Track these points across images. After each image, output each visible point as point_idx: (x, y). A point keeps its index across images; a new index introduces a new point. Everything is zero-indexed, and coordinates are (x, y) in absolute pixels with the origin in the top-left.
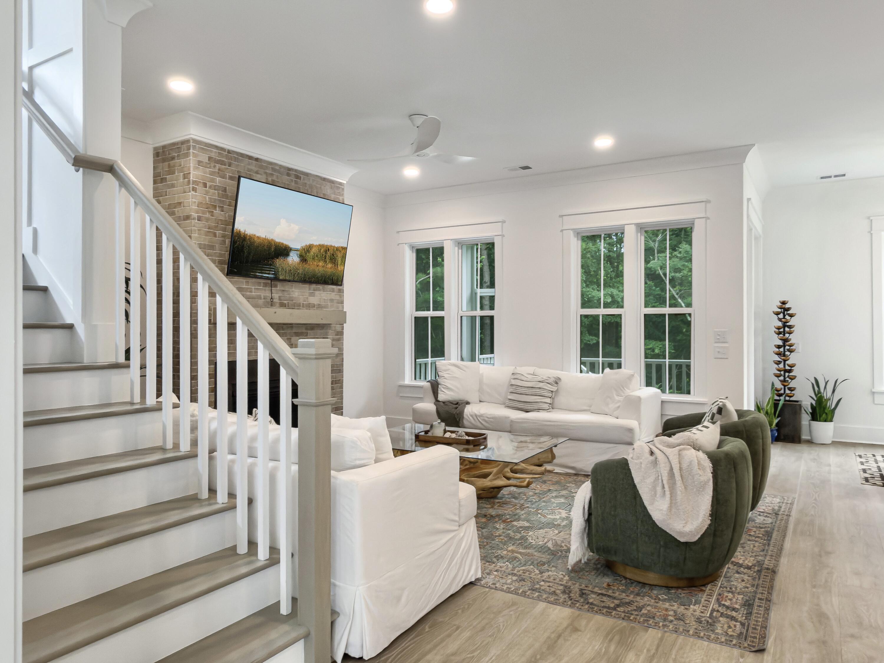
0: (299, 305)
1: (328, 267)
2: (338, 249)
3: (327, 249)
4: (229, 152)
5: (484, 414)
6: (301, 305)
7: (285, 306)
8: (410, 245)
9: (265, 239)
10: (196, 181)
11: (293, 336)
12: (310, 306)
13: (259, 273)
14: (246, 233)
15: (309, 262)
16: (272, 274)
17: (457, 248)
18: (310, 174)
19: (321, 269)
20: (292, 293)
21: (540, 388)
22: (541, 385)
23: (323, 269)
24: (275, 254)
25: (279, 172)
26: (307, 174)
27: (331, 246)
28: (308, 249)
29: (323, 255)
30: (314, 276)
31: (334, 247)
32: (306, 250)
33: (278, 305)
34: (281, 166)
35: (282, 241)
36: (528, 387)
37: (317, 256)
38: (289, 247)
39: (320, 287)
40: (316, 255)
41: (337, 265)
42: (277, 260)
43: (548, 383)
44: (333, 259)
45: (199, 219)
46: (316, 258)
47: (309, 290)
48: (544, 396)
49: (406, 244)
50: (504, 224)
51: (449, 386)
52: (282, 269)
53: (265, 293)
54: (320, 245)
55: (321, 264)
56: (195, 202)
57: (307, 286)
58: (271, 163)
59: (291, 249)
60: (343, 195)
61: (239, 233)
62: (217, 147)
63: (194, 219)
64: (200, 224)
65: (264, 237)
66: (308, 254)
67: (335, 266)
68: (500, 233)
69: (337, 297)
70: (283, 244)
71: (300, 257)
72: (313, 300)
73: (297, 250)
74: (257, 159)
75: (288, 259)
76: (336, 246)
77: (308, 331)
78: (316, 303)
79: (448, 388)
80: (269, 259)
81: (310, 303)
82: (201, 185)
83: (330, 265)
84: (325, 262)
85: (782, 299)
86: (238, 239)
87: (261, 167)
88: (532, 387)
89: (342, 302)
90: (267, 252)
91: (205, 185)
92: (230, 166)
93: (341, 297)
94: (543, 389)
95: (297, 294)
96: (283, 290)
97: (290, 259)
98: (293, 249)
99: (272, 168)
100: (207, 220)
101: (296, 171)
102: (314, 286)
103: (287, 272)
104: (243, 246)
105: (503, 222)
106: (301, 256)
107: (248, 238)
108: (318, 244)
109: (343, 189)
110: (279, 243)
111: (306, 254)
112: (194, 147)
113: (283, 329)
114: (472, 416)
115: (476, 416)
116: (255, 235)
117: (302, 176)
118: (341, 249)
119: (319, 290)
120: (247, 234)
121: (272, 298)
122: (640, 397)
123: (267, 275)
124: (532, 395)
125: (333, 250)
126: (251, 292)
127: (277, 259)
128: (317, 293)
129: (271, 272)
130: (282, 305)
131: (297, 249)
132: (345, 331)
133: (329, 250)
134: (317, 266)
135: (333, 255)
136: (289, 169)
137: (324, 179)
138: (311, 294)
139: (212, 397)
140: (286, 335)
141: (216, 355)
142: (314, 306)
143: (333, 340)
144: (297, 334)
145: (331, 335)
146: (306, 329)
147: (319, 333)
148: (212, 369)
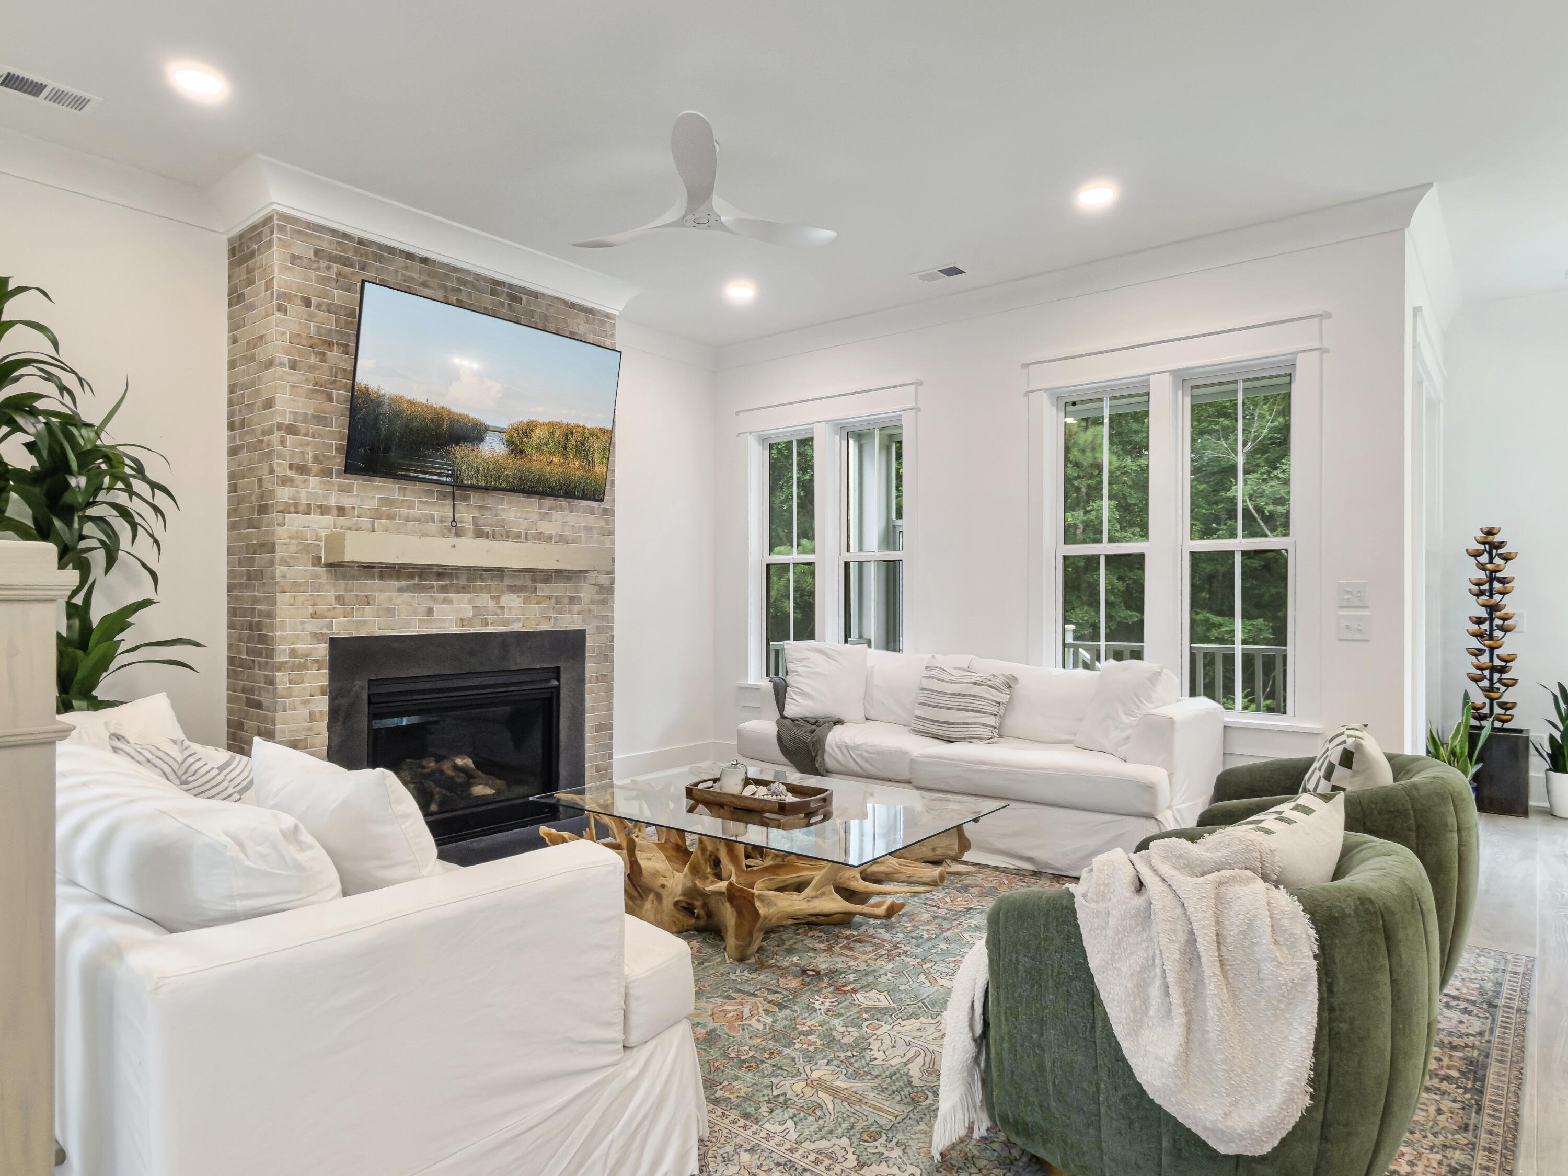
0: (518, 535)
1: (572, 466)
2: (592, 432)
3: (569, 432)
4: (361, 242)
5: (861, 745)
6: (523, 535)
7: (487, 538)
8: (760, 436)
9: (427, 406)
10: (285, 293)
11: (504, 593)
12: (540, 538)
13: (417, 472)
14: (382, 392)
15: (528, 456)
16: (447, 475)
17: (838, 438)
18: (542, 294)
19: (558, 471)
20: (501, 513)
21: (974, 696)
22: (976, 690)
23: (561, 470)
24: (451, 436)
25: (474, 287)
26: (535, 295)
27: (577, 426)
28: (527, 429)
29: (559, 443)
30: (542, 481)
31: (584, 428)
32: (520, 432)
33: (471, 533)
34: (478, 276)
35: (465, 412)
36: (951, 694)
37: (547, 444)
38: (482, 424)
39: (564, 503)
40: (543, 442)
41: (593, 463)
42: (457, 449)
43: (990, 686)
44: (582, 450)
45: (293, 365)
46: (545, 448)
47: (540, 508)
48: (983, 713)
49: (750, 433)
50: (920, 388)
51: (806, 689)
52: (469, 466)
53: (443, 510)
54: (551, 423)
55: (557, 459)
56: (283, 333)
57: (535, 501)
58: (456, 269)
59: (487, 429)
60: (612, 335)
61: (366, 392)
62: (334, 232)
63: (281, 365)
64: (297, 376)
65: (424, 402)
66: (525, 440)
67: (588, 464)
68: (912, 405)
69: (602, 524)
70: (468, 417)
71: (508, 445)
72: (546, 527)
73: (500, 431)
74: (424, 260)
75: (481, 447)
76: (589, 426)
77: (538, 585)
78: (554, 534)
79: (803, 694)
80: (438, 445)
81: (541, 533)
82: (298, 301)
83: (576, 464)
84: (566, 456)
85: (1487, 526)
86: (363, 402)
87: (433, 274)
88: (960, 695)
89: (611, 533)
90: (433, 433)
91: (307, 302)
92: (363, 268)
93: (607, 522)
94: (981, 697)
95: (512, 515)
96: (481, 507)
97: (486, 448)
98: (491, 429)
99: (459, 279)
100: (312, 368)
101: (511, 286)
102: (549, 502)
103: (481, 473)
104: (377, 418)
105: (918, 384)
106: (510, 443)
107: (387, 402)
108: (547, 421)
109: (613, 326)
110: (460, 415)
111: (522, 439)
112: (282, 229)
114: (839, 748)
115: (847, 747)
116: (402, 397)
117: (524, 297)
118: (599, 433)
119: (562, 509)
120: (384, 395)
121: (454, 520)
122: (1171, 718)
123: (436, 477)
124: (958, 709)
125: (583, 433)
126: (409, 508)
127: (456, 445)
128: (557, 515)
129: (443, 472)
130: (480, 534)
131: (501, 428)
132: (617, 586)
133: (572, 433)
134: (549, 463)
135: (582, 443)
136: (496, 283)
137: (573, 306)
138: (544, 516)
139: (322, 704)
140: (488, 590)
141: (331, 624)
142: (550, 538)
143: (592, 602)
144: (513, 589)
145: (587, 593)
146: (534, 580)
147: (560, 589)
148: (322, 650)
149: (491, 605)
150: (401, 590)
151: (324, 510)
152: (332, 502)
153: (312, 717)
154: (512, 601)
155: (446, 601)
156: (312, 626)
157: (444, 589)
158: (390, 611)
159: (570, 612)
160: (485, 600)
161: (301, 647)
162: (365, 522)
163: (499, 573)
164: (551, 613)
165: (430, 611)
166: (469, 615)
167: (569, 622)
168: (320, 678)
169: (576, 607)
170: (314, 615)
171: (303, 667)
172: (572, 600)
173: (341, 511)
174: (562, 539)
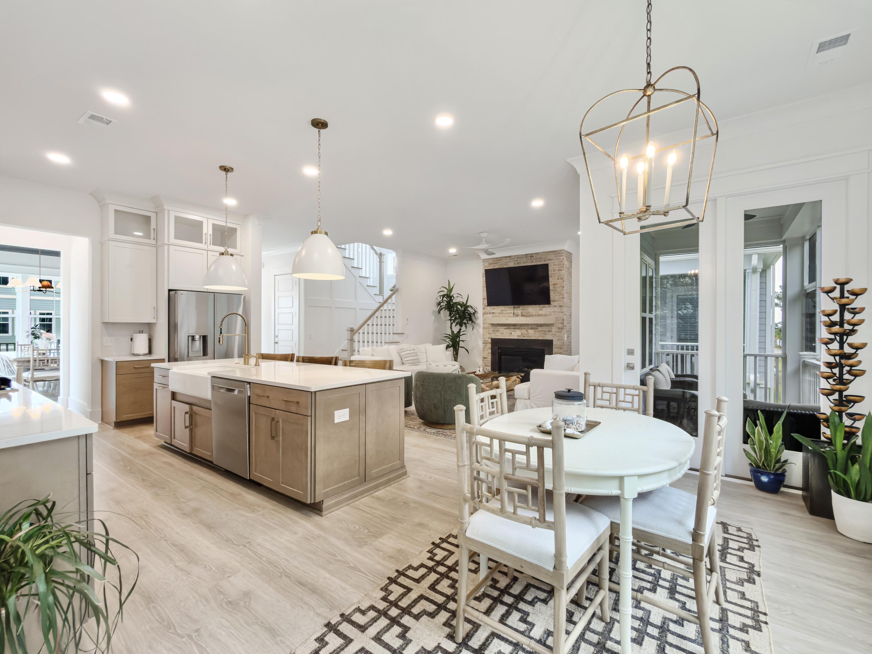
0: (533, 315)
7: (524, 317)
11: (529, 330)
12: (539, 315)
25: (521, 258)
33: (520, 316)
47: (539, 308)
69: (559, 310)
72: (541, 312)
74: (509, 257)
77: (539, 328)
87: (512, 259)
93: (561, 309)
95: (531, 310)
101: (531, 254)
113: (523, 326)
117: (534, 255)
119: (545, 307)
128: (544, 309)
130: (522, 315)
136: (527, 255)
137: (549, 252)
138: (540, 310)
139: (490, 351)
140: (525, 329)
141: (491, 336)
142: (542, 315)
143: (556, 332)
144: (531, 329)
145: (554, 329)
146: (537, 326)
147: (545, 329)
148: (490, 341)
149: (525, 332)
150: (505, 329)
151: (490, 313)
152: (492, 312)
153: (488, 353)
154: (531, 332)
155: (514, 331)
156: (489, 336)
157: (514, 329)
158: (503, 333)
159: (548, 334)
160: (524, 331)
161: (487, 339)
162: (498, 315)
163: (527, 325)
164: (542, 335)
165: (511, 333)
166: (520, 334)
167: (548, 337)
168: (489, 346)
169: (550, 333)
170: (489, 334)
171: (487, 343)
172: (549, 331)
173: (493, 313)
174: (545, 315)
